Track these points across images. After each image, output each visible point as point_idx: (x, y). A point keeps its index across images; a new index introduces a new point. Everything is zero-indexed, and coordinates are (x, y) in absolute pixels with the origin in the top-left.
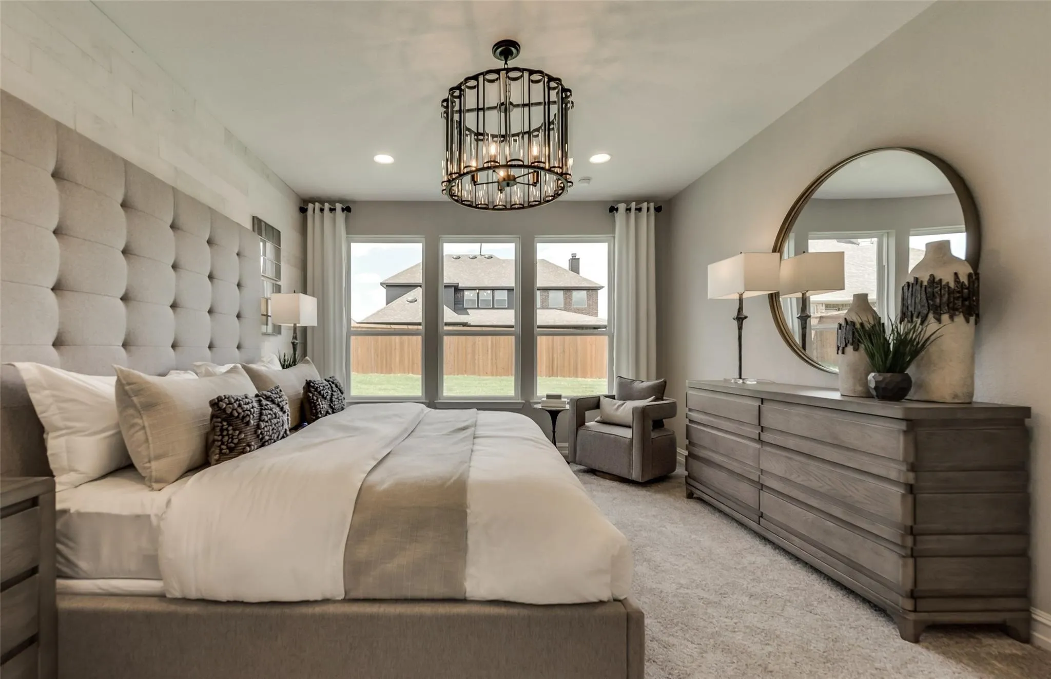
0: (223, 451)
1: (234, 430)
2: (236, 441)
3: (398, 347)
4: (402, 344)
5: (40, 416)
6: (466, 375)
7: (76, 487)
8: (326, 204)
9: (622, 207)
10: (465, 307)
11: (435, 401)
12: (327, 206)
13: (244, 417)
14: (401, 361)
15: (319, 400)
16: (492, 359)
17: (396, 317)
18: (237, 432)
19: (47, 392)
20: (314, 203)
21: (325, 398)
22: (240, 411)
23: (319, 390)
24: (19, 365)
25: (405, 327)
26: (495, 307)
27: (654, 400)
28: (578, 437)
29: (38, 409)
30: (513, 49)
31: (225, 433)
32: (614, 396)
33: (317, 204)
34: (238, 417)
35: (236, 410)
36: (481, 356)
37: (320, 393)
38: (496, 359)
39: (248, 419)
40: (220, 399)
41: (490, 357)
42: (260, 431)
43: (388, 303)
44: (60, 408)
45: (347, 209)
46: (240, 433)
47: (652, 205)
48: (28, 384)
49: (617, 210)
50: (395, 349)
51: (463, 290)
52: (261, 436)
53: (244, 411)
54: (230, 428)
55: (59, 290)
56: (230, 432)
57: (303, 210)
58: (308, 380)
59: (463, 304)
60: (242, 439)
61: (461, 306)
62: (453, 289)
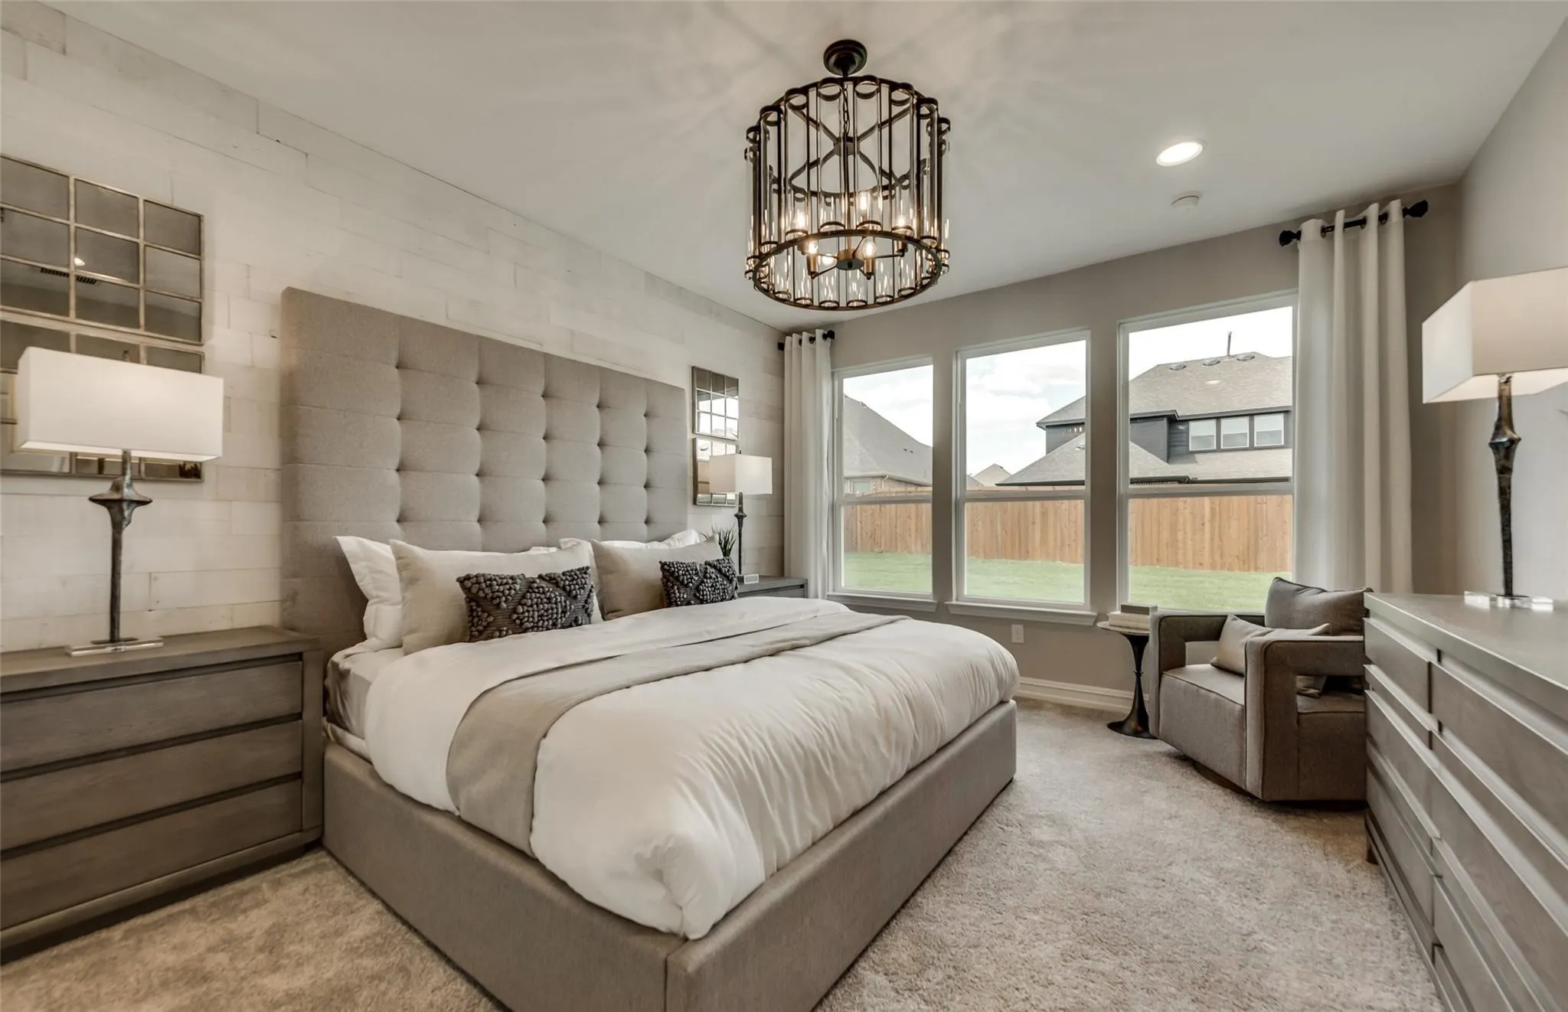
0: (474, 633)
1: (483, 611)
2: (484, 624)
3: (1038, 519)
4: (1044, 514)
5: (359, 584)
6: (1158, 567)
7: (376, 651)
8: (817, 330)
9: (1310, 229)
10: (1191, 449)
11: (946, 603)
12: (805, 336)
13: (493, 598)
14: (1044, 541)
15: (676, 587)
16: (1212, 539)
17: (1056, 473)
18: (486, 614)
19: (364, 563)
20: (800, 333)
21: (687, 586)
22: (487, 591)
23: (676, 574)
24: (342, 539)
25: (1050, 488)
26: (1222, 447)
27: (1325, 633)
28: (1162, 689)
29: (357, 578)
30: (855, 55)
31: (475, 614)
32: (1263, 616)
33: (804, 333)
34: (485, 597)
35: (483, 590)
36: (1189, 535)
37: (677, 578)
38: (1221, 540)
39: (498, 600)
40: (468, 578)
41: (1207, 536)
42: (515, 616)
43: (1048, 452)
44: (373, 579)
45: (830, 335)
46: (489, 616)
47: (1395, 208)
48: (347, 555)
49: (1298, 236)
50: (1034, 523)
51: (1186, 421)
52: (518, 622)
53: (493, 592)
54: (479, 609)
55: (403, 470)
56: (480, 614)
57: (781, 346)
58: (663, 562)
59: (1188, 446)
60: (491, 622)
61: (1184, 448)
62: (1165, 420)
